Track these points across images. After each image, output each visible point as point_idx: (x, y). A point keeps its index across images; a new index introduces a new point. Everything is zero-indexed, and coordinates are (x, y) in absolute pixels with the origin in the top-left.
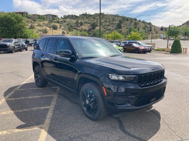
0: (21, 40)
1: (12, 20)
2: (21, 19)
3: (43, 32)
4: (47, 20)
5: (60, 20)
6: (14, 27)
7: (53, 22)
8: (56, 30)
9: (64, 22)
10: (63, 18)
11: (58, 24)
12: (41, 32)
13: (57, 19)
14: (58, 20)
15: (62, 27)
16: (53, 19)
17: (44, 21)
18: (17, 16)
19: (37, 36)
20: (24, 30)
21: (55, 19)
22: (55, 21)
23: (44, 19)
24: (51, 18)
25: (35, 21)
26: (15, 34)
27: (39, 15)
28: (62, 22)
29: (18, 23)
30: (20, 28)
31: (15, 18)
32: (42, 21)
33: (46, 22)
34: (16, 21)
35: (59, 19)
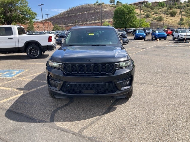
0: (131, 29)
1: (124, 11)
2: (133, 9)
3: (158, 20)
4: (166, 7)
5: (182, 5)
6: (125, 18)
7: (173, 8)
8: (174, 17)
9: (186, 6)
10: (187, 2)
11: (179, 9)
12: (155, 20)
13: (179, 3)
14: (180, 5)
15: (183, 13)
16: (174, 5)
17: (163, 8)
18: (129, 7)
19: (147, 25)
20: (133, 20)
21: (176, 5)
22: (176, 6)
23: (164, 5)
24: (172, 4)
25: (152, 9)
26: (125, 24)
27: (158, 3)
28: (184, 6)
29: (129, 14)
30: (130, 19)
31: (127, 10)
32: (160, 8)
33: (165, 9)
34: (127, 12)
35: (181, 3)
